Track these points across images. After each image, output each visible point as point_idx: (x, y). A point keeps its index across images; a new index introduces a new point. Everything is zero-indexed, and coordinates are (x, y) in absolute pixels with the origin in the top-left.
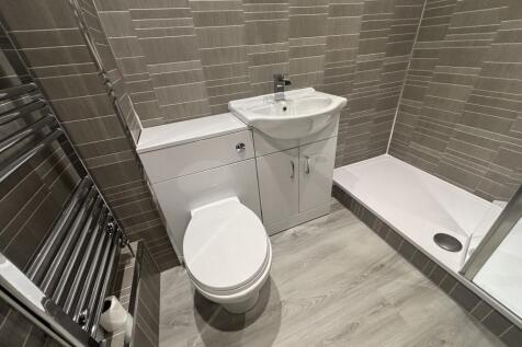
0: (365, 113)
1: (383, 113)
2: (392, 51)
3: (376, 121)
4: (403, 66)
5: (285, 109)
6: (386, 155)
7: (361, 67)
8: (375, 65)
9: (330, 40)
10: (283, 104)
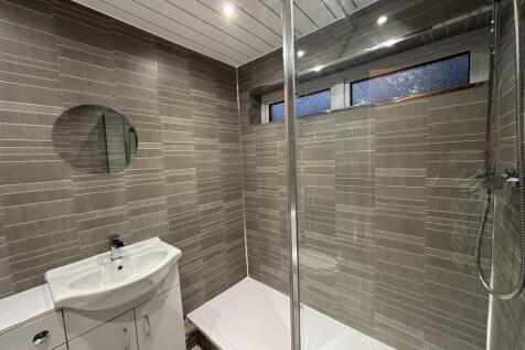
0: (217, 247)
1: (235, 243)
2: (227, 199)
3: (230, 251)
4: (239, 207)
5: (120, 268)
6: (248, 278)
7: (204, 213)
8: (216, 209)
9: (170, 199)
10: (118, 262)
